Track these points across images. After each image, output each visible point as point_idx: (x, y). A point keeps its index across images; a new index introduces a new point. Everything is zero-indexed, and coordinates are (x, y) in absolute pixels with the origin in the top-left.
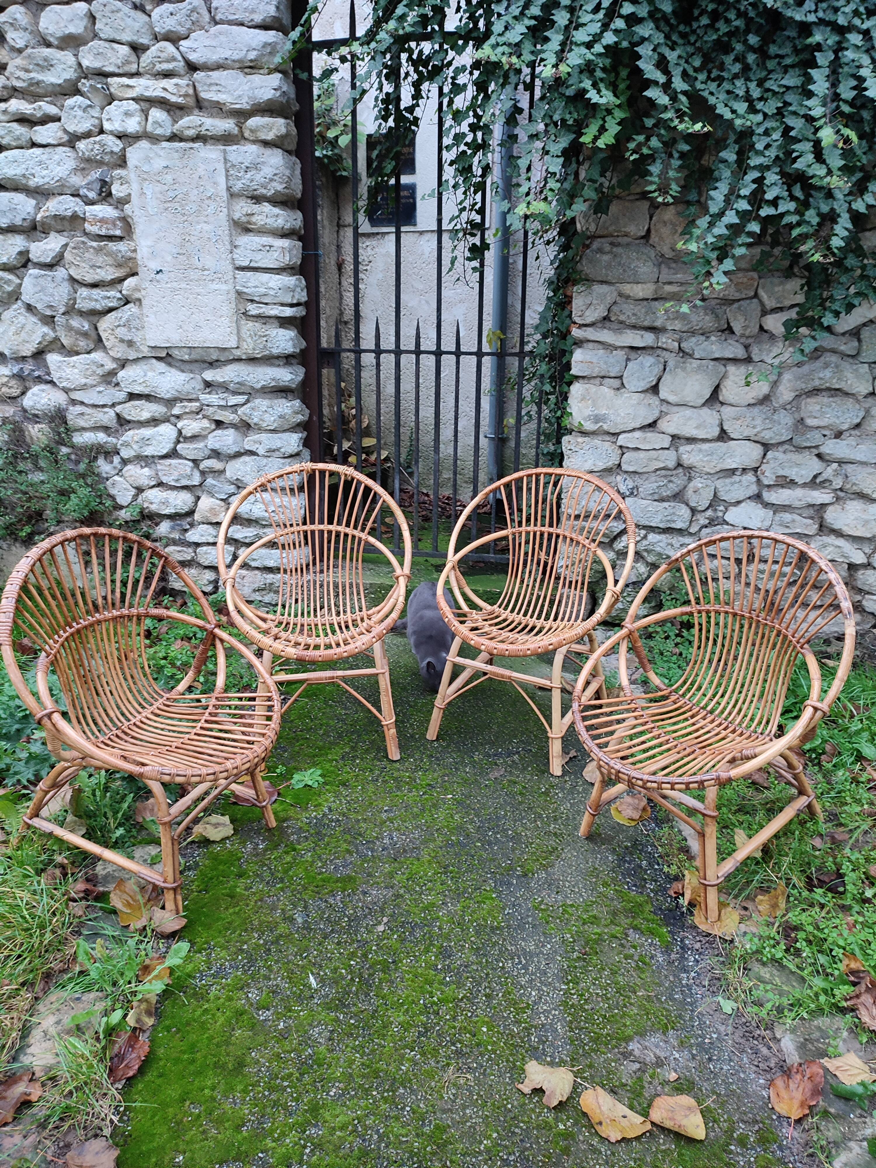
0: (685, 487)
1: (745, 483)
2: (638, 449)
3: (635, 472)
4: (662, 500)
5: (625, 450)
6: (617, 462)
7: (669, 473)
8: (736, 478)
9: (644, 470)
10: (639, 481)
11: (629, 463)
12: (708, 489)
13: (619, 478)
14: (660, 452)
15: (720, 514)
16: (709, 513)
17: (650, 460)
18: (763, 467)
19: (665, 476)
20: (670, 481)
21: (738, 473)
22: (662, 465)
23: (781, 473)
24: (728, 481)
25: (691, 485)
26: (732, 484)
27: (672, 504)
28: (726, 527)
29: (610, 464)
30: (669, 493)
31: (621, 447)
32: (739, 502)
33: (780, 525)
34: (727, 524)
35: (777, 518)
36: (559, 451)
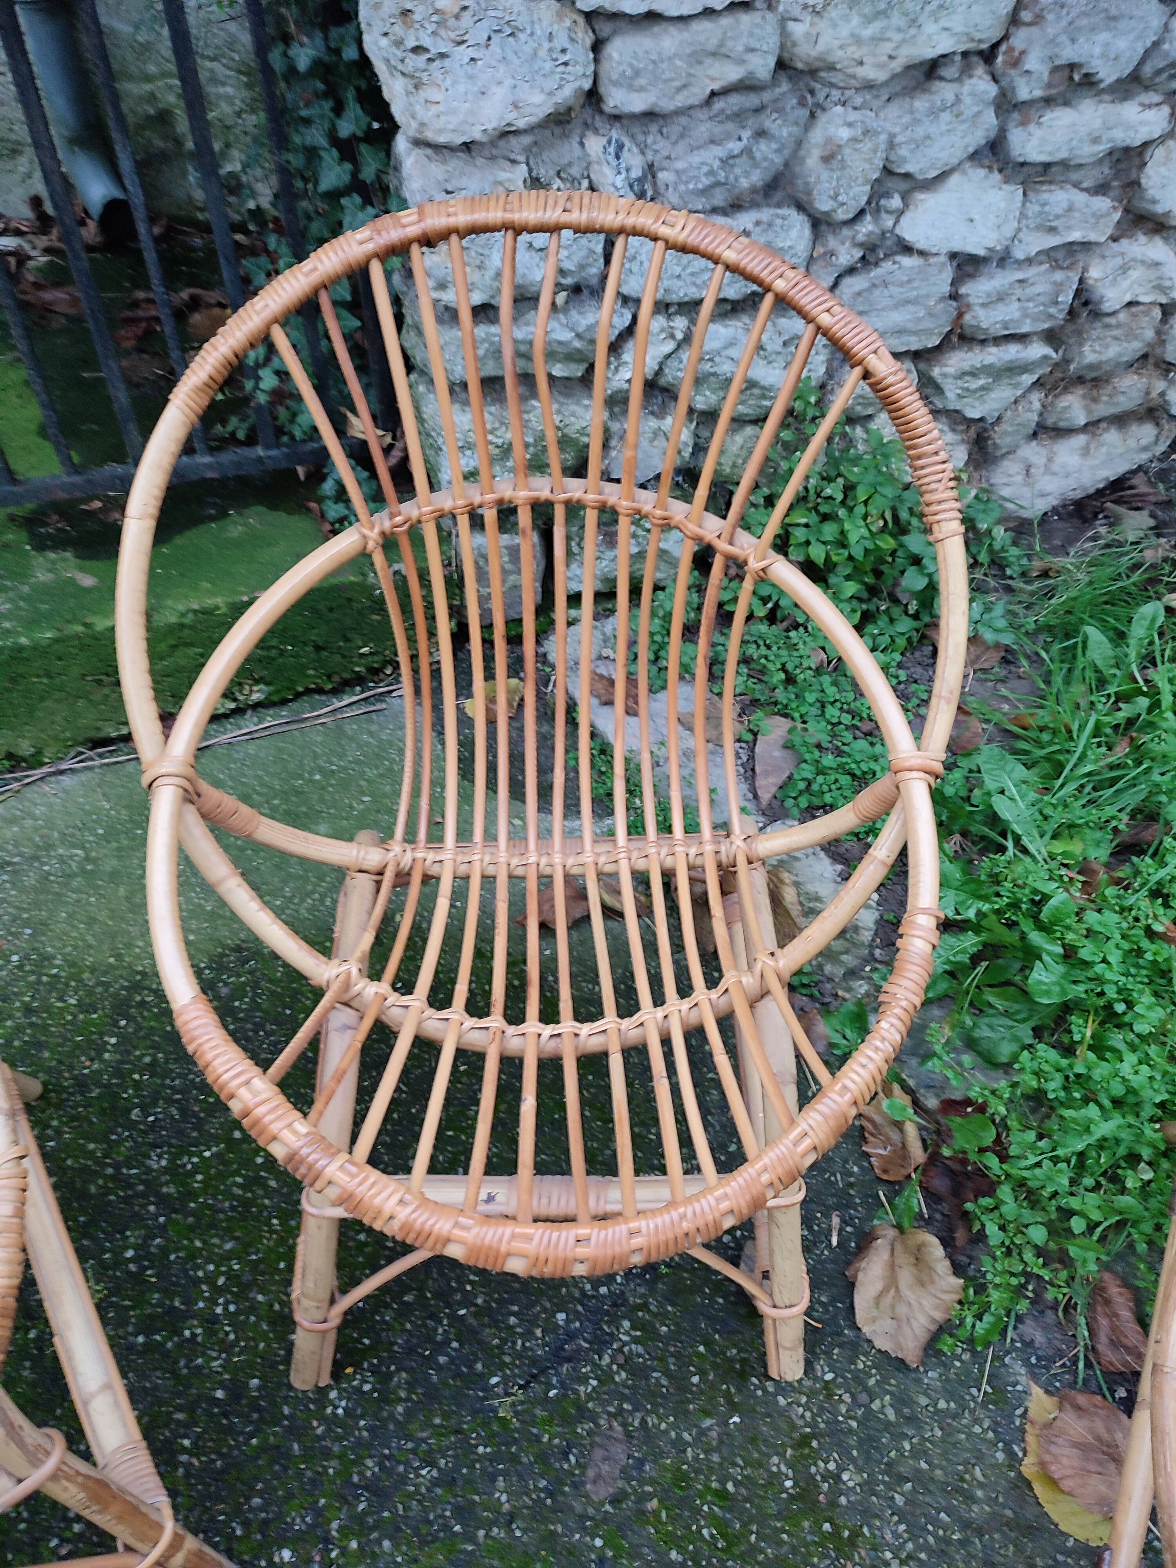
0: (799, 144)
1: (969, 107)
2: (652, 17)
3: (650, 115)
4: (735, 206)
5: (605, 29)
6: (587, 85)
7: (752, 100)
8: (944, 91)
9: (681, 101)
10: (659, 145)
11: (629, 83)
12: (867, 146)
13: (595, 144)
14: (726, 21)
15: (888, 222)
16: (867, 228)
17: (698, 56)
18: (1019, 39)
19: (738, 116)
20: (761, 134)
21: (950, 71)
22: (732, 74)
23: (1068, 53)
24: (921, 103)
25: (817, 135)
26: (934, 113)
27: (765, 214)
28: (907, 261)
29: (567, 93)
30: (757, 178)
31: (590, 16)
32: (944, 176)
33: (1038, 228)
34: (907, 249)
35: (1033, 209)
36: (350, 53)
